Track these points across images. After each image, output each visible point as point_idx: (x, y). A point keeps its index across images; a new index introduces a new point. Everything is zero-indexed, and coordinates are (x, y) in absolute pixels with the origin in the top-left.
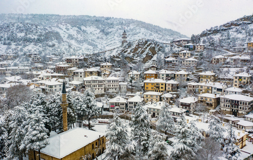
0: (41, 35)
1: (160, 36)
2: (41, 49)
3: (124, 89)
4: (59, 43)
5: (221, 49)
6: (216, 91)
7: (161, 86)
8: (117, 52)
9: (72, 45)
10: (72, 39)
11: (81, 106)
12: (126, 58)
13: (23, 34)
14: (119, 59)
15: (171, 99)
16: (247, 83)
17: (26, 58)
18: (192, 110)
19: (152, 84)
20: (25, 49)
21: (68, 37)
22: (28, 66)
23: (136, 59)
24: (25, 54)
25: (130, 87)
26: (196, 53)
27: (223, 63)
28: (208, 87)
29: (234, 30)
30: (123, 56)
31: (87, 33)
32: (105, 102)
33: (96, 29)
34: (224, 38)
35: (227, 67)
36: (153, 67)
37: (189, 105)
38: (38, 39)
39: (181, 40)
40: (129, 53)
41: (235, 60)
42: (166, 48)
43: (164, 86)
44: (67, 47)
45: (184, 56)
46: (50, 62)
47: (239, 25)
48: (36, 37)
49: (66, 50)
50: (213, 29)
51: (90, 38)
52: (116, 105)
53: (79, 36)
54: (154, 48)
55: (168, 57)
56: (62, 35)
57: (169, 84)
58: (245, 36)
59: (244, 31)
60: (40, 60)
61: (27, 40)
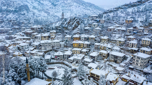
0: (17, 8)
1: (84, 7)
2: (17, 17)
3: (62, 46)
4: (28, 12)
5: (113, 22)
6: (108, 49)
7: (81, 45)
8: (59, 24)
9: (35, 13)
10: (35, 9)
11: (37, 66)
12: (64, 27)
13: (5, 7)
14: (60, 28)
15: (86, 52)
16: (123, 43)
17: (9, 23)
18: (96, 59)
19: (77, 44)
20: (8, 17)
21: (33, 8)
22: (10, 27)
23: (69, 28)
24: (7, 20)
25: (66, 45)
26: (100, 24)
27: (113, 31)
28: (104, 47)
29: (120, 11)
30: (62, 26)
31: (44, 5)
32: (52, 54)
33: (49, 3)
34: (115, 15)
35: (115, 34)
36: (78, 33)
37: (94, 57)
38: (15, 11)
39: (93, 17)
40: (65, 25)
41: (119, 30)
42: (85, 21)
43: (83, 45)
44: (32, 15)
45: (94, 26)
46: (23, 25)
47: (122, 9)
48: (14, 9)
49: (32, 16)
50: (110, 10)
51: (46, 8)
52: (58, 57)
53: (39, 7)
54: (79, 21)
55: (86, 27)
56: (29, 7)
57: (85, 44)
58: (125, 15)
59: (124, 12)
60: (17, 23)
61: (8, 11)
